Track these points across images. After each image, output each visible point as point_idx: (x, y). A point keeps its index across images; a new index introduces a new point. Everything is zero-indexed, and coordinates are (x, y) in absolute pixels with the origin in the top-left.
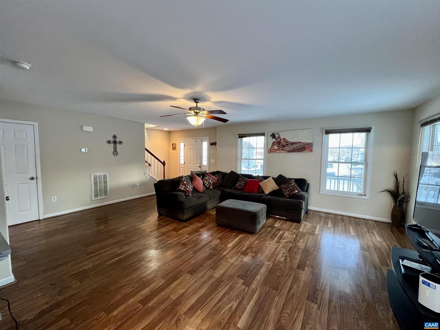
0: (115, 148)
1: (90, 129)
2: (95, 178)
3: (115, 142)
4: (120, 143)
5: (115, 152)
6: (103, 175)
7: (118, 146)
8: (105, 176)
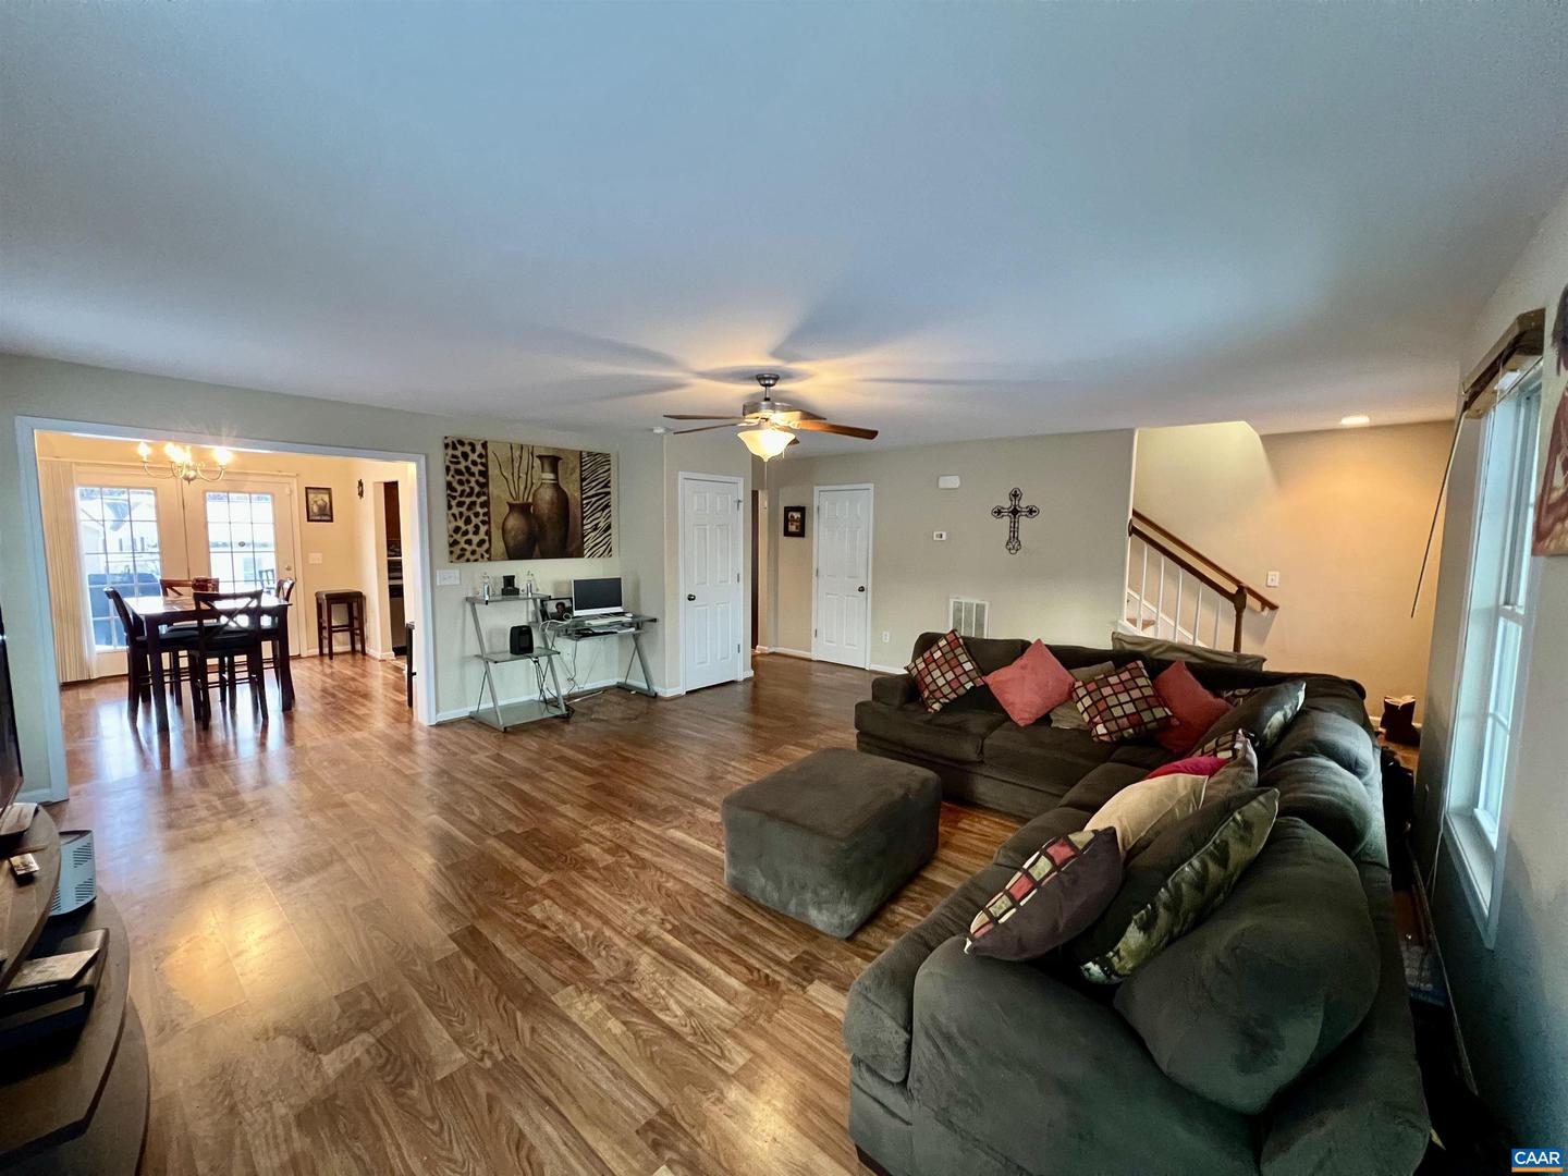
0: (1014, 530)
1: (952, 482)
2: (958, 610)
3: (1015, 512)
4: (1031, 512)
5: (1014, 542)
6: (977, 605)
7: (1023, 521)
8: (981, 609)
